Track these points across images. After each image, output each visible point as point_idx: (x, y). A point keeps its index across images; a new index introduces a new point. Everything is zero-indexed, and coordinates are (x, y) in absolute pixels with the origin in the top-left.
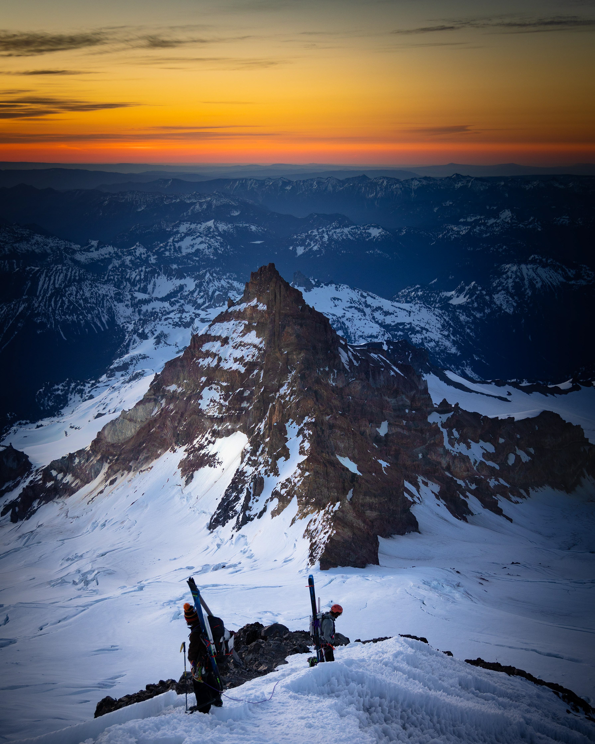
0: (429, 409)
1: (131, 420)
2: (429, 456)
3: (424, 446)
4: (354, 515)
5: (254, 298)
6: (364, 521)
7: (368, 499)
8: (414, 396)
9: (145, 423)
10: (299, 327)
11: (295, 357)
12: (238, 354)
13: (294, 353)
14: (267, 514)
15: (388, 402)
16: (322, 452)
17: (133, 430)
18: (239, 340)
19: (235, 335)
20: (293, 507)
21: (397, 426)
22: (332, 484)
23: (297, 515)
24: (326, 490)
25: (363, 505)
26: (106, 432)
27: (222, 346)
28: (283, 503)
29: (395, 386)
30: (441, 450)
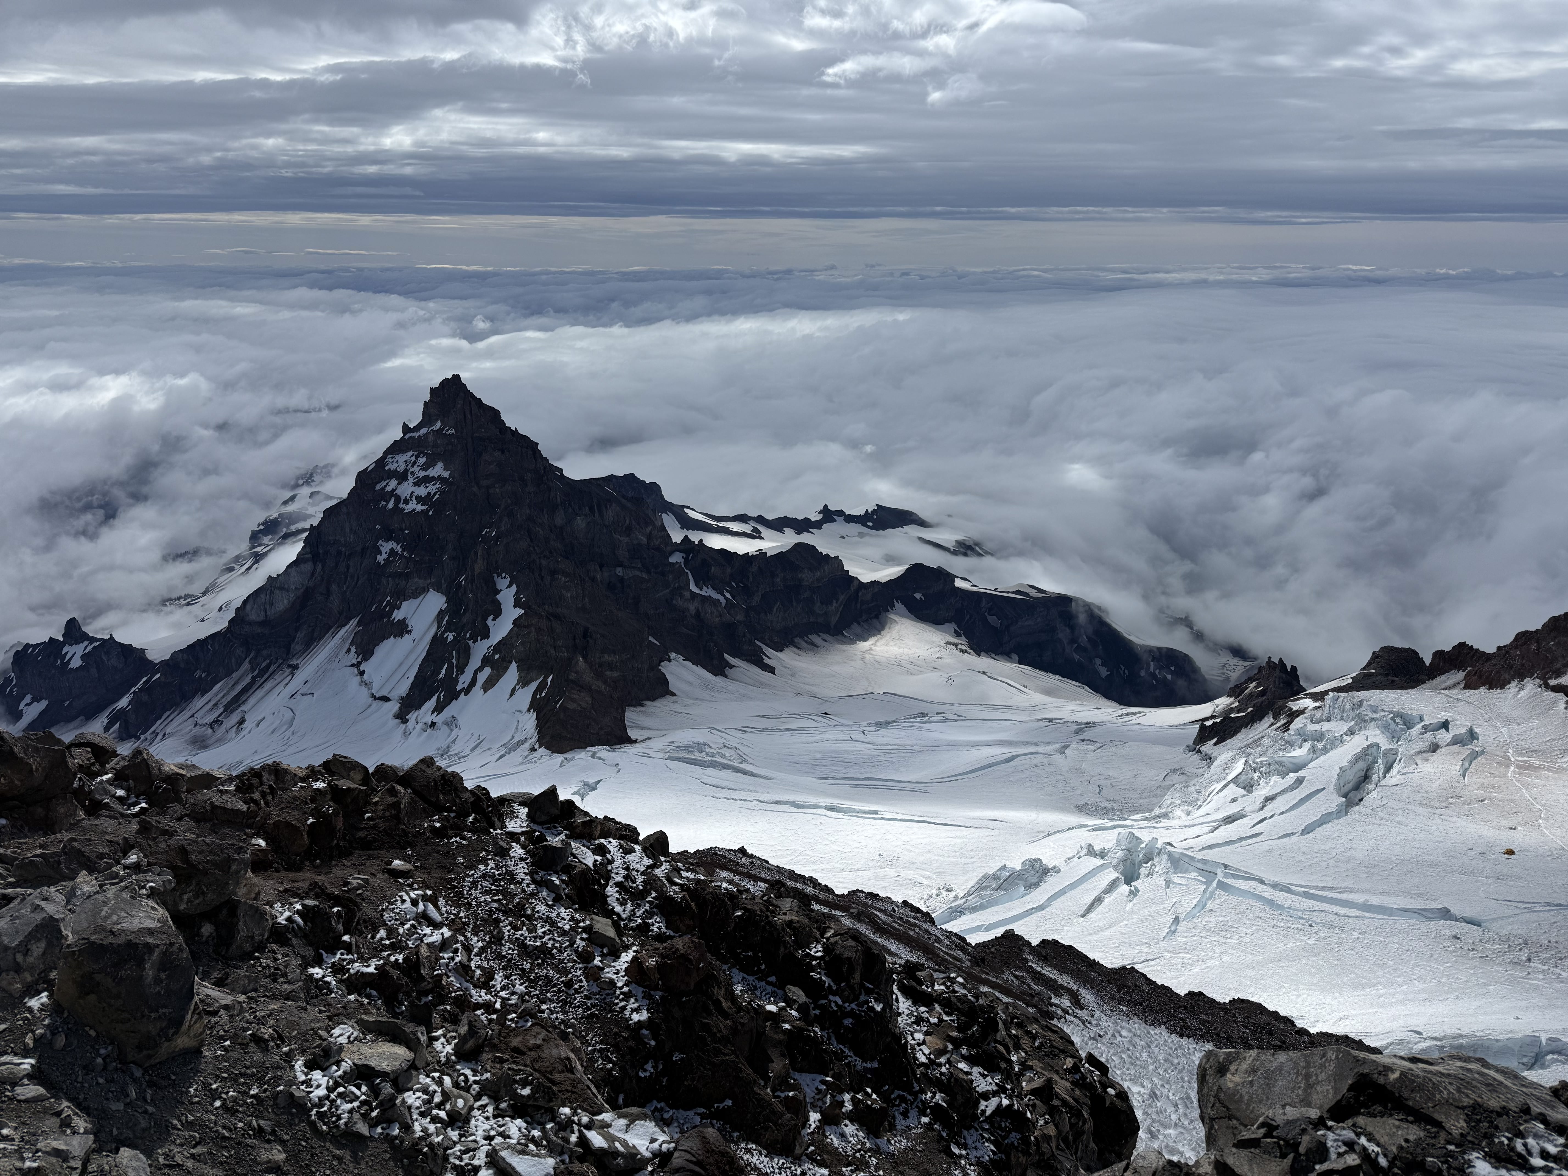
0: (669, 548)
1: (281, 589)
2: (674, 602)
3: (668, 591)
4: (592, 675)
5: (436, 421)
6: (605, 682)
7: (606, 658)
8: (650, 532)
9: (302, 590)
10: (500, 453)
11: (498, 490)
12: (422, 491)
13: (497, 485)
14: (477, 689)
15: (620, 541)
16: (544, 604)
17: (286, 602)
18: (422, 474)
19: (416, 469)
20: (512, 674)
21: (634, 568)
22: (560, 643)
23: (517, 684)
24: (552, 651)
25: (600, 665)
26: (248, 607)
27: (399, 484)
28: (497, 671)
29: (627, 521)
30: (687, 594)
